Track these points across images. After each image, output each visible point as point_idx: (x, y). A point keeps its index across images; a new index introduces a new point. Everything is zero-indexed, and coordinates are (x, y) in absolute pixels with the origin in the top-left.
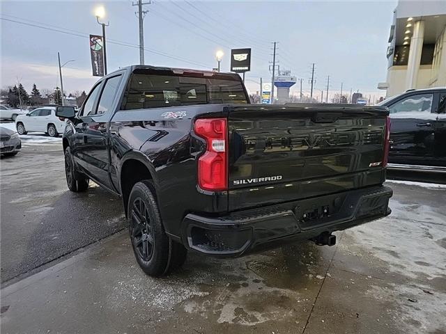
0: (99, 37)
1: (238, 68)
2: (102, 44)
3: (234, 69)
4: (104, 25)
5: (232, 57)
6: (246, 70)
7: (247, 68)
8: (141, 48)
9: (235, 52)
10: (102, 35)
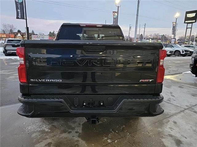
0: (116, 12)
1: (188, 22)
2: (117, 15)
3: (186, 22)
4: (118, 7)
5: (186, 15)
6: (194, 22)
7: (194, 21)
8: (137, 15)
9: (187, 13)
10: (117, 11)
